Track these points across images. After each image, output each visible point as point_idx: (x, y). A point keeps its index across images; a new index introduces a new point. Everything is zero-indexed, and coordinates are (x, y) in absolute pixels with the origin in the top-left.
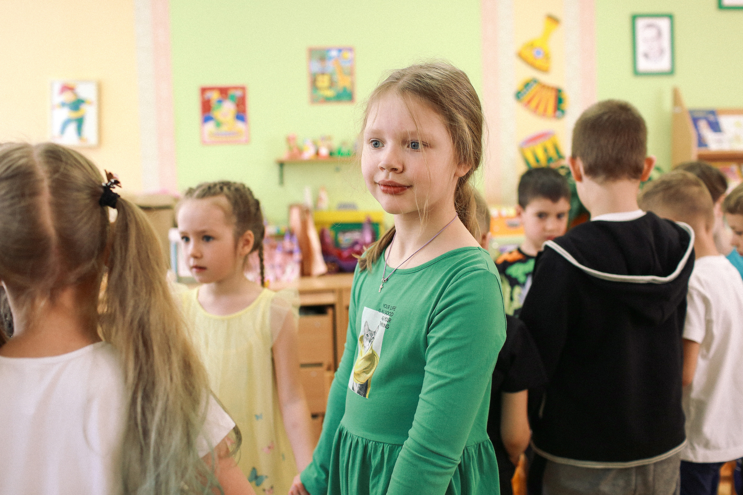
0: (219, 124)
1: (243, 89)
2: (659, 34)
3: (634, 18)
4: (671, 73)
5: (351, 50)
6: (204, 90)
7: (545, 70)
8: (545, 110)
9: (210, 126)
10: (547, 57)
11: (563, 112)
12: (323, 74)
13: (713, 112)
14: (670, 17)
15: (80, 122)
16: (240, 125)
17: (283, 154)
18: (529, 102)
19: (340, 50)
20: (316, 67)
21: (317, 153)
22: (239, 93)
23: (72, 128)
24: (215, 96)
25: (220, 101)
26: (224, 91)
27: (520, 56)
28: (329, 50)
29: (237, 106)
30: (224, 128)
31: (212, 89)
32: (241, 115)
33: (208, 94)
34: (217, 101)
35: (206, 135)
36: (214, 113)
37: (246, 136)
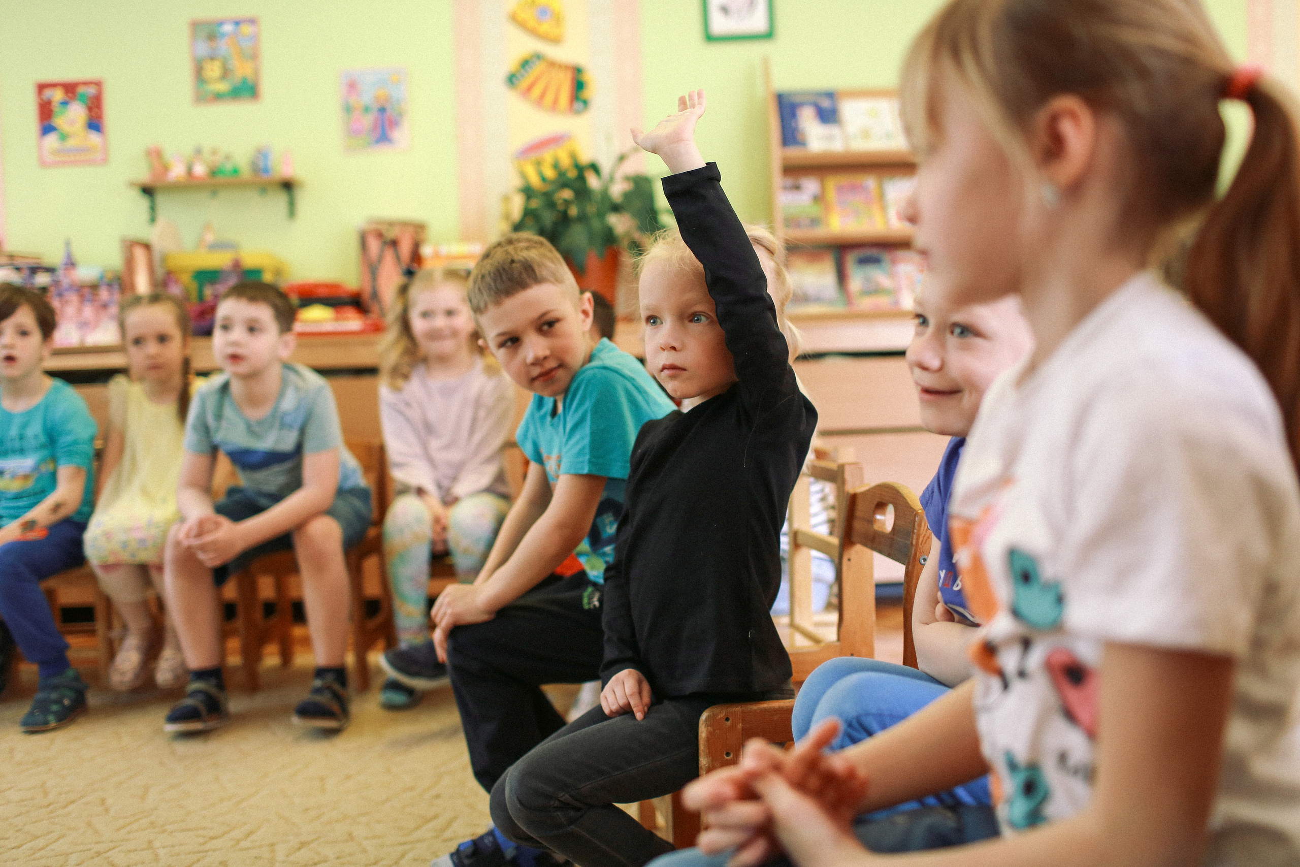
0: (64, 137)
1: (98, 84)
4: (769, 35)
5: (252, 21)
6: (42, 87)
7: (556, 40)
8: (556, 102)
9: (51, 140)
10: (558, 19)
11: (586, 103)
12: (212, 59)
13: (831, 95)
16: (94, 138)
18: (529, 89)
19: (237, 23)
20: (203, 49)
21: (189, 173)
22: (92, 90)
24: (57, 95)
25: (65, 103)
26: (70, 89)
27: (514, 18)
28: (221, 23)
29: (90, 109)
30: (71, 143)
31: (53, 85)
32: (95, 124)
33: (48, 93)
34: (61, 103)
35: (46, 153)
36: (57, 121)
37: (102, 153)
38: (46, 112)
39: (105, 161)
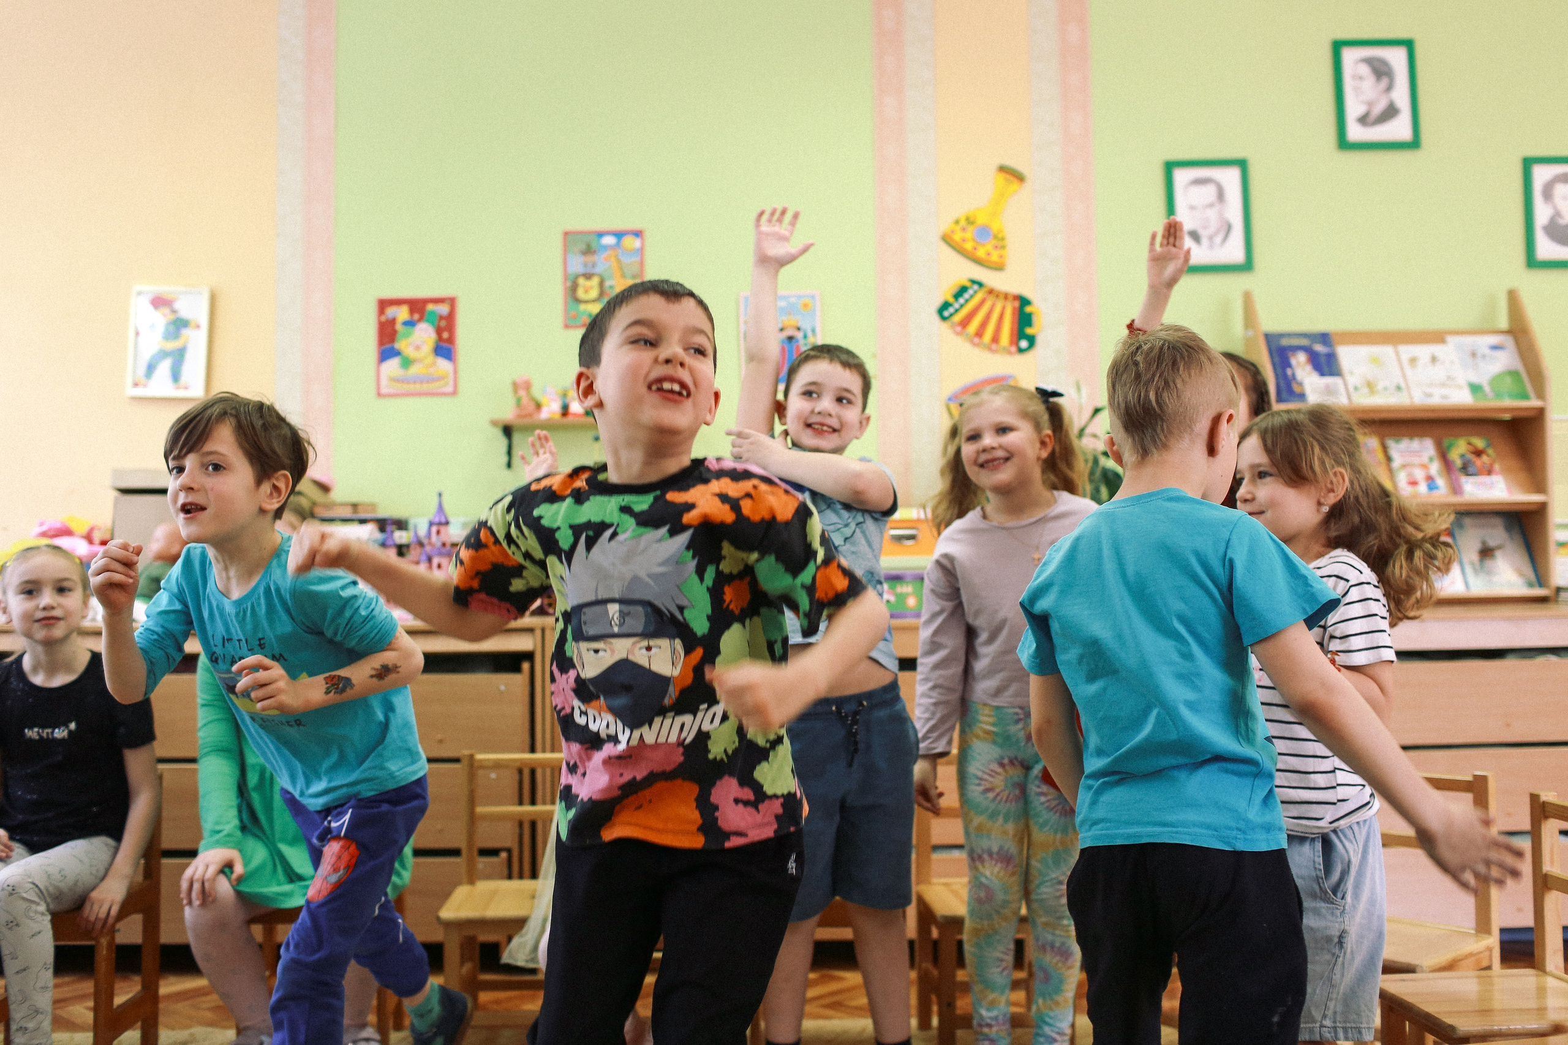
0: (407, 363)
1: (452, 302)
2: (1221, 195)
3: (1170, 167)
4: (1247, 266)
5: (638, 234)
6: (383, 305)
7: (999, 267)
8: (995, 339)
9: (392, 366)
10: (1000, 243)
11: (1032, 340)
12: (588, 276)
13: (1324, 338)
14: (1242, 164)
15: (179, 356)
16: (443, 364)
17: (508, 413)
18: (965, 323)
19: (619, 235)
20: (577, 264)
21: (565, 411)
22: (444, 309)
23: (164, 368)
24: (402, 314)
25: (410, 324)
26: (417, 307)
27: (947, 239)
28: (601, 234)
29: (439, 331)
30: (414, 370)
31: (398, 302)
32: (445, 348)
33: (391, 312)
34: (406, 323)
35: (384, 382)
36: (401, 344)
37: (451, 383)
38: (387, 334)
39: (454, 393)
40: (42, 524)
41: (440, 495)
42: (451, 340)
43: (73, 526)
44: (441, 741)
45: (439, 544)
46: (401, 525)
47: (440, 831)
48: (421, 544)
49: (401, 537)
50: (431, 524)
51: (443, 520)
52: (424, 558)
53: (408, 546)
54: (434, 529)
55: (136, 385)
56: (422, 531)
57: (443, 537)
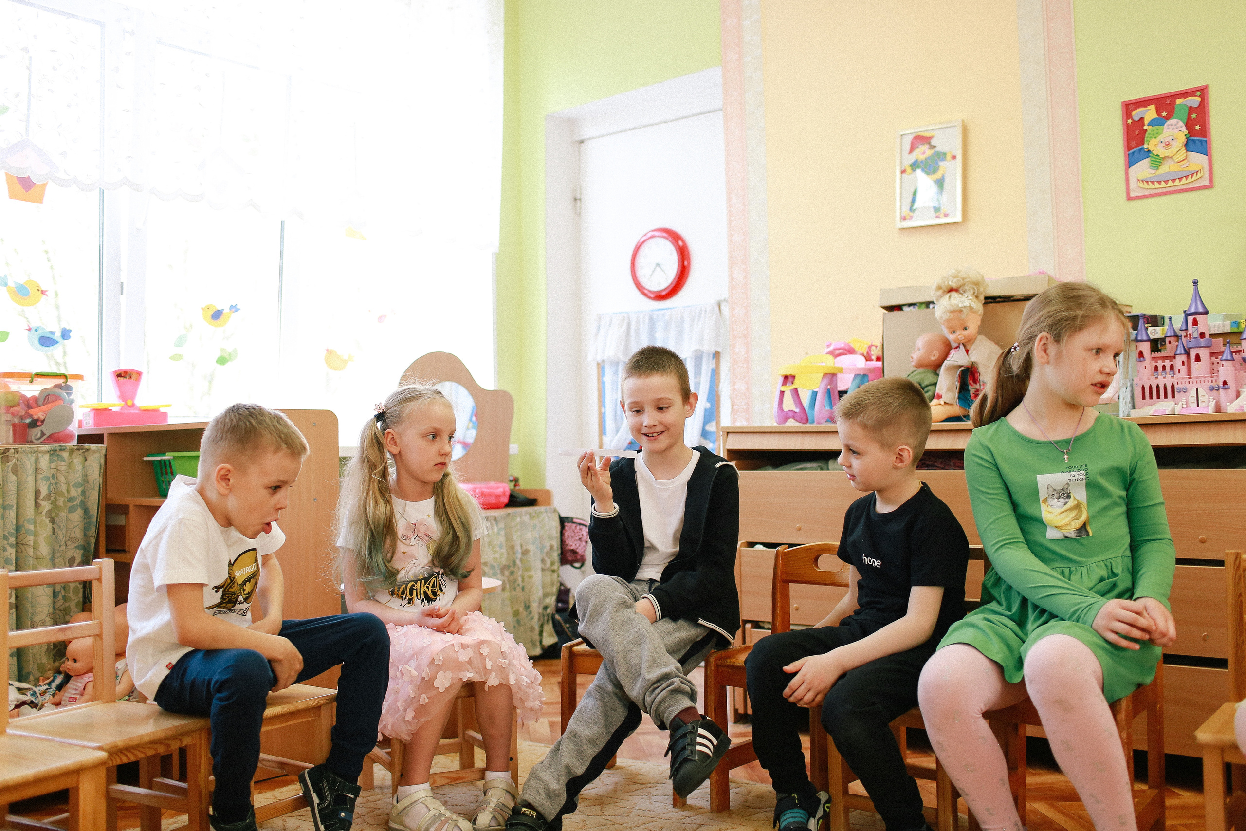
1: (1202, 92)
6: (1129, 107)
9: (1142, 169)
16: (1197, 160)
22: (1194, 101)
24: (1150, 113)
25: (1159, 122)
26: (1165, 103)
29: (1190, 124)
30: (1165, 168)
31: (1145, 102)
32: (1198, 141)
33: (1136, 114)
34: (1152, 123)
35: (1133, 184)
36: (1151, 144)
37: (1207, 175)
38: (1135, 136)
39: (1210, 187)
40: (829, 346)
41: (1195, 283)
42: (1204, 132)
43: (856, 346)
44: (1203, 541)
45: (1196, 335)
46: (1155, 321)
47: (1205, 639)
48: (1177, 337)
49: (1156, 332)
50: (1187, 315)
51: (1201, 309)
52: (1180, 350)
53: (1163, 340)
54: (1190, 319)
55: (904, 218)
56: (1178, 324)
57: (1201, 328)
